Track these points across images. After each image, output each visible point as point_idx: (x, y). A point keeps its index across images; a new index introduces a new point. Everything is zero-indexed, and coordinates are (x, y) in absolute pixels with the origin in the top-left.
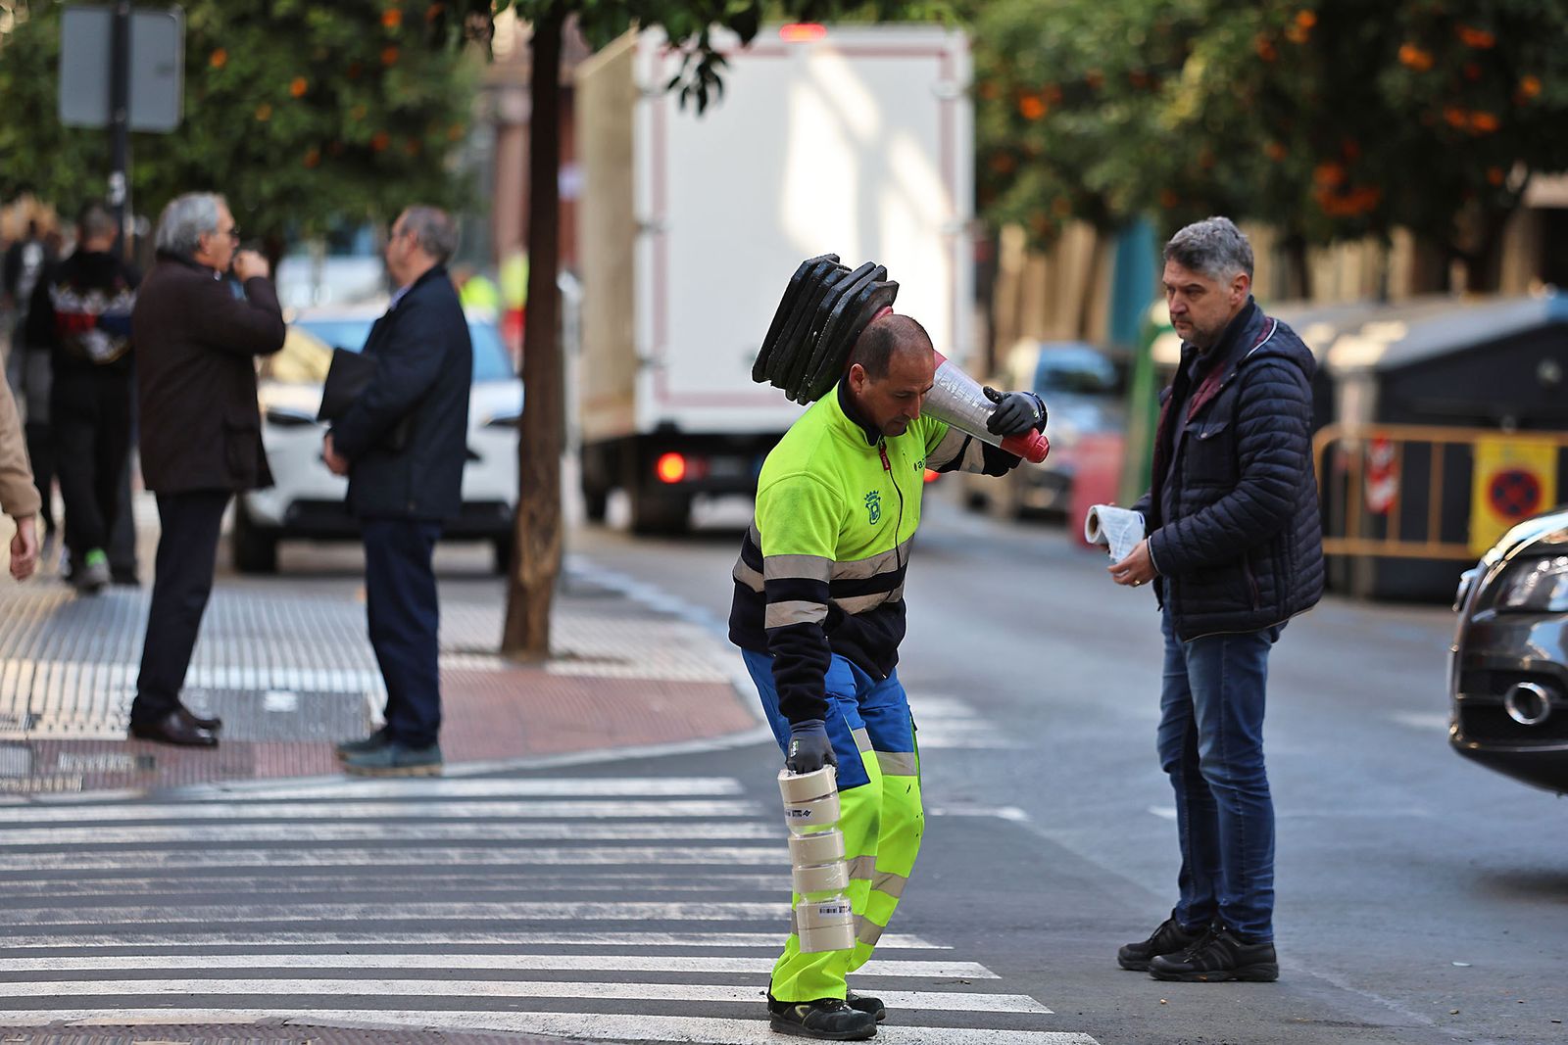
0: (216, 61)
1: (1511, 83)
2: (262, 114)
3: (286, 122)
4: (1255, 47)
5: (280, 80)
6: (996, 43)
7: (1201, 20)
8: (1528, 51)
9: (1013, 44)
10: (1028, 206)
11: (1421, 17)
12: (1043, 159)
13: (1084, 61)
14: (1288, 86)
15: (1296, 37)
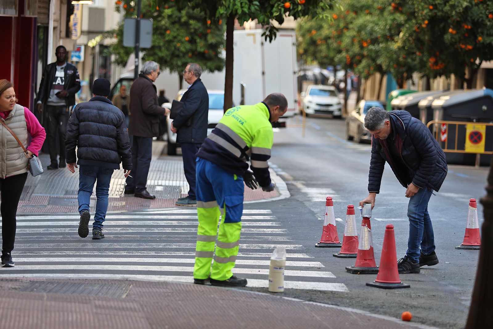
0: (168, 32)
1: (476, 38)
2: (178, 45)
3: (184, 47)
4: (414, 29)
5: (183, 37)
6: (356, 29)
7: (403, 22)
8: (479, 30)
9: (361, 28)
10: (364, 68)
11: (454, 21)
12: (368, 56)
13: (376, 32)
14: (422, 38)
15: (424, 26)
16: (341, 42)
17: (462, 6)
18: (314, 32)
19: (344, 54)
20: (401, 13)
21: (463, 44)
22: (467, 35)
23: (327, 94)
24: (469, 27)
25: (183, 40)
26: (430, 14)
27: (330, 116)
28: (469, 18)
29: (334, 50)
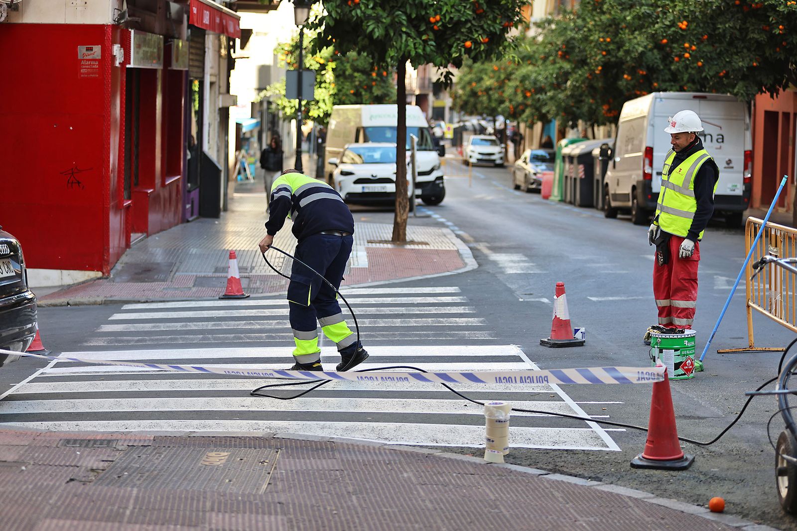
3: (349, 99)
4: (587, 75)
5: (348, 90)
6: (519, 79)
7: (570, 70)
8: (655, 76)
9: (524, 79)
10: (527, 117)
11: (629, 67)
12: (531, 106)
13: (541, 82)
14: (595, 85)
15: (597, 72)
16: (503, 92)
17: (637, 51)
18: (474, 84)
19: (507, 104)
20: (569, 61)
21: (638, 90)
22: (641, 81)
23: (489, 143)
24: (645, 73)
25: (348, 93)
26: (603, 60)
27: (492, 164)
28: (644, 64)
29: (496, 100)
